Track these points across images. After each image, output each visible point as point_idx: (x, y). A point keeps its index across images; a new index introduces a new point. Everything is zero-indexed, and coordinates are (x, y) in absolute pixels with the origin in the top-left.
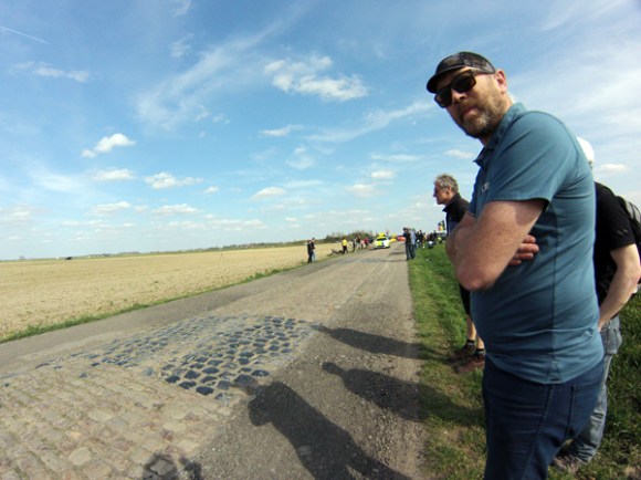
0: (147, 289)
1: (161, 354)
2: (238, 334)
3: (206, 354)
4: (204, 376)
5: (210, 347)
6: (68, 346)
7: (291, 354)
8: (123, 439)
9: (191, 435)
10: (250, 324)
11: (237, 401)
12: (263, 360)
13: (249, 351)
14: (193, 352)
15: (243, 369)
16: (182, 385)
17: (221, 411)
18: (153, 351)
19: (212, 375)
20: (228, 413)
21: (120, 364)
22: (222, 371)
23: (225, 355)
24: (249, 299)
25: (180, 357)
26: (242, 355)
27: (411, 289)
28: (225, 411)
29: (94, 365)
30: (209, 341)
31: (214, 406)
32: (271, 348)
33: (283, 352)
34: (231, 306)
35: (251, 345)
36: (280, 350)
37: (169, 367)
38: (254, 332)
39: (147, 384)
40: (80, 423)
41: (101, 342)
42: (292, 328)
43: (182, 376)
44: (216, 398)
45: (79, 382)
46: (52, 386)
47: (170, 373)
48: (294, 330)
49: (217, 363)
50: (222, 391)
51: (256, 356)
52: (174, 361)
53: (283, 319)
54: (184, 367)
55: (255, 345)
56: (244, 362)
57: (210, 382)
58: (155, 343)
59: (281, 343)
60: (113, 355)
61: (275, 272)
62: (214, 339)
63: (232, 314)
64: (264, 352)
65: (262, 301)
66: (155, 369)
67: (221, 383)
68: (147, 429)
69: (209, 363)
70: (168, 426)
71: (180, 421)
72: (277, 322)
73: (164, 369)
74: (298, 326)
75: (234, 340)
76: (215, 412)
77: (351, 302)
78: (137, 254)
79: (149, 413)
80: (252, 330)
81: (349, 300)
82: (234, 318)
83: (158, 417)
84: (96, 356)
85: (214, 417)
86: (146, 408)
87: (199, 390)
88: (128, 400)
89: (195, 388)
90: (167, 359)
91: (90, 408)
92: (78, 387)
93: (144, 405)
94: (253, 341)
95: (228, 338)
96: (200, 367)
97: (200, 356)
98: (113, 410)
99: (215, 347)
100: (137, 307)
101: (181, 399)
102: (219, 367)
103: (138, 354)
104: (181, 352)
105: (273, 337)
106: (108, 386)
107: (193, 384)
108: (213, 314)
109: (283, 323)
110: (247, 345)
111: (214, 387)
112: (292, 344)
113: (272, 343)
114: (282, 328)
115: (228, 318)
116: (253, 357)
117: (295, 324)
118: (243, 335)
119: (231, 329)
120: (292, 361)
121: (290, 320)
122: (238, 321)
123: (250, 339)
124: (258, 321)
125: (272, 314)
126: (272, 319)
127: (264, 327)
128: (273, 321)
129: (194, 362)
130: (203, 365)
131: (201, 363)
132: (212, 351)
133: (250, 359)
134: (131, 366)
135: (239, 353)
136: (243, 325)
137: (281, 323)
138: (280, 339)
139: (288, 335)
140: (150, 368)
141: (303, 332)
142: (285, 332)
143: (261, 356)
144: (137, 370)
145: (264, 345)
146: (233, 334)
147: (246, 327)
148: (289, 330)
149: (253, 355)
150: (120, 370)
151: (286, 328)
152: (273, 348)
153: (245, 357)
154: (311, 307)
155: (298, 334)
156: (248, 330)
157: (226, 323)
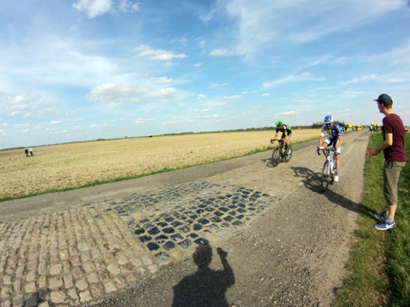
1: (148, 210)
3: (177, 215)
4: (162, 233)
5: (184, 209)
6: (108, 194)
7: (239, 227)
8: (82, 267)
9: (117, 280)
10: (228, 191)
11: (167, 263)
12: (213, 230)
13: (207, 219)
15: (192, 235)
16: (141, 238)
17: (151, 267)
18: (146, 206)
19: (167, 235)
20: (153, 272)
21: (119, 213)
22: (176, 232)
24: (240, 169)
25: (158, 213)
26: (199, 221)
28: (153, 269)
29: (108, 210)
30: (186, 204)
31: (149, 261)
32: (225, 219)
33: (234, 224)
34: (225, 174)
35: (214, 211)
36: (233, 221)
37: (145, 221)
38: (223, 201)
39: (123, 231)
40: (70, 248)
41: (127, 194)
42: (254, 200)
44: (156, 255)
45: (91, 220)
47: (142, 226)
48: (256, 202)
49: (178, 224)
50: (164, 250)
51: (211, 223)
52: (152, 216)
53: (252, 191)
54: (153, 224)
55: (216, 213)
56: (197, 227)
57: (161, 240)
58: (152, 200)
59: (238, 214)
60: (123, 205)
62: (190, 202)
63: (218, 183)
64: (219, 221)
66: (136, 221)
67: (168, 243)
68: (98, 265)
69: (172, 224)
70: (110, 268)
72: (246, 193)
73: (141, 222)
75: (204, 206)
76: (146, 267)
79: (108, 253)
80: (223, 198)
82: (218, 185)
85: (143, 271)
86: (109, 249)
87: (149, 244)
89: (149, 242)
90: (148, 213)
94: (217, 209)
95: (201, 203)
96: (163, 225)
97: (171, 216)
101: (133, 249)
102: (176, 229)
103: (136, 207)
105: (233, 207)
107: (149, 239)
108: (208, 180)
109: (252, 194)
110: (210, 213)
111: (160, 245)
112: (245, 217)
113: (230, 213)
114: (248, 199)
115: (214, 185)
116: (207, 224)
117: (259, 196)
118: (214, 202)
119: (209, 195)
120: (234, 235)
121: (257, 192)
122: (217, 189)
123: (216, 206)
124: (234, 190)
125: (247, 185)
126: (244, 190)
127: (234, 196)
128: (244, 192)
129: (163, 220)
130: (167, 225)
131: (167, 222)
132: (181, 213)
133: (204, 225)
134: (124, 215)
135: (199, 218)
136: (218, 193)
137: (249, 195)
138: (239, 210)
139: (247, 207)
140: (133, 220)
141: (261, 206)
142: (246, 204)
143: (214, 225)
144: (125, 219)
145: (223, 214)
146: (207, 200)
147: (220, 195)
148: (251, 202)
149: (208, 222)
150: (116, 217)
151: (250, 200)
152: (228, 219)
153: (201, 224)
154: (280, 181)
155: (256, 207)
156: (220, 198)
157: (209, 189)
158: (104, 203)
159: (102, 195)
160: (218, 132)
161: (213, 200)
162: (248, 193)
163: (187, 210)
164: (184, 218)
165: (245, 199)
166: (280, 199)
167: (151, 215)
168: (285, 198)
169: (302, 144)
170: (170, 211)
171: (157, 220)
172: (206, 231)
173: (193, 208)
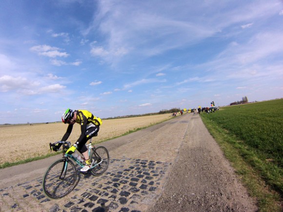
3: (97, 192)
5: (101, 186)
7: (155, 192)
10: (127, 165)
12: (137, 199)
13: (127, 190)
23: (111, 194)
25: (80, 194)
26: (122, 194)
27: (214, 137)
29: (26, 196)
30: (100, 180)
33: (150, 190)
34: (116, 151)
35: (128, 183)
36: (148, 188)
38: (130, 173)
42: (153, 168)
48: (155, 169)
49: (104, 201)
52: (75, 198)
53: (147, 161)
54: (80, 206)
55: (131, 184)
56: (123, 201)
59: (148, 181)
61: (138, 129)
62: (104, 178)
64: (137, 191)
65: (134, 147)
66: (60, 206)
69: (97, 203)
72: (144, 163)
73: (66, 206)
77: (183, 147)
81: (181, 145)
82: (117, 160)
94: (129, 181)
95: (113, 177)
97: (93, 194)
105: (142, 176)
109: (147, 164)
110: (125, 185)
112: (155, 183)
113: (142, 182)
115: (114, 160)
116: (130, 196)
117: (155, 164)
118: (122, 175)
119: (116, 169)
120: (157, 199)
121: (151, 162)
122: (120, 163)
123: (127, 178)
124: (132, 163)
125: (140, 157)
126: (140, 161)
127: (136, 168)
128: (141, 163)
129: (88, 201)
130: (94, 204)
131: (93, 202)
132: (101, 190)
133: (128, 198)
134: (45, 201)
135: (119, 192)
136: (122, 166)
137: (146, 165)
138: (147, 178)
139: (151, 174)
140: (57, 205)
141: (161, 171)
142: (149, 172)
143: (135, 195)
145: (137, 184)
146: (117, 174)
147: (125, 168)
148: (152, 170)
149: (130, 194)
150: (37, 204)
151: (150, 168)
152: (143, 187)
153: (124, 197)
154: (162, 151)
155: (158, 173)
156: (126, 170)
157: (112, 164)
158: (18, 188)
159: (14, 178)
161: (121, 173)
162: (145, 163)
163: (105, 186)
165: (146, 168)
166: (171, 164)
167: (73, 196)
168: (173, 162)
169: (159, 124)
170: (89, 190)
171: (82, 201)
172: (132, 202)
173: (109, 183)
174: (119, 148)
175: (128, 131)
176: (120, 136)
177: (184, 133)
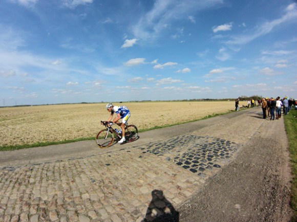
0: (159, 119)
1: (172, 151)
2: (206, 146)
3: (193, 154)
4: (193, 164)
5: (194, 151)
7: (230, 159)
8: (161, 187)
9: (188, 189)
10: (210, 141)
11: (207, 178)
12: (217, 160)
13: (212, 155)
14: (187, 152)
15: (209, 163)
16: (183, 167)
17: (201, 181)
18: (169, 149)
19: (196, 164)
21: (156, 154)
22: (200, 163)
23: (201, 155)
24: (207, 128)
25: (181, 153)
26: (208, 156)
28: (203, 182)
29: (144, 153)
30: (193, 148)
31: (197, 178)
32: (221, 155)
34: (200, 131)
35: (212, 152)
36: (225, 156)
37: (177, 158)
38: (213, 146)
39: (168, 164)
40: (143, 177)
43: (183, 162)
44: (199, 175)
45: (139, 159)
46: (128, 160)
47: (178, 160)
48: (230, 147)
49: (198, 158)
50: (201, 172)
51: (214, 157)
52: (179, 155)
53: (225, 140)
54: (184, 159)
55: (214, 152)
56: (209, 160)
57: (195, 167)
58: (169, 146)
59: (225, 152)
60: (151, 149)
61: (217, 115)
62: (195, 146)
63: (202, 136)
64: (218, 156)
65: (214, 130)
66: (171, 158)
67: (200, 168)
68: (170, 184)
69: (194, 158)
70: (179, 184)
71: (184, 183)
72: (223, 142)
73: (175, 158)
74: (232, 145)
75: (204, 148)
76: (198, 181)
77: (255, 136)
78: (150, 101)
79: (171, 177)
81: (254, 134)
83: (175, 179)
84: (143, 149)
85: (198, 183)
86: (169, 175)
87: (191, 170)
88: (161, 170)
89: (189, 169)
90: (176, 154)
91: (146, 171)
92: (139, 162)
93: (169, 173)
94: (213, 150)
96: (191, 159)
97: (190, 154)
98: (156, 173)
99: (196, 151)
100: (156, 128)
101: (184, 173)
102: (199, 160)
103: (162, 150)
104: (182, 151)
105: (221, 149)
106: (152, 163)
107: (188, 167)
108: (192, 134)
109: (225, 142)
111: (197, 169)
112: (230, 154)
113: (221, 152)
114: (225, 145)
116: (214, 158)
119: (202, 143)
120: (230, 162)
121: (228, 141)
122: (205, 139)
123: (211, 148)
124: (214, 140)
125: (220, 137)
126: (220, 140)
127: (217, 143)
129: (188, 157)
134: (160, 155)
135: (207, 155)
136: (207, 142)
138: (225, 150)
139: (228, 149)
141: (235, 148)
142: (226, 147)
144: (163, 157)
145: (218, 152)
147: (209, 142)
148: (228, 146)
150: (156, 156)
151: (227, 145)
153: (210, 158)
154: (237, 136)
155: (232, 149)
156: (210, 144)
157: (199, 140)
160: (169, 101)
164: (199, 155)
166: (242, 145)
168: (244, 144)
171: (184, 157)
172: (215, 161)
173: (199, 150)
174: (202, 129)
175: (208, 116)
176: (201, 120)
177: (260, 125)
